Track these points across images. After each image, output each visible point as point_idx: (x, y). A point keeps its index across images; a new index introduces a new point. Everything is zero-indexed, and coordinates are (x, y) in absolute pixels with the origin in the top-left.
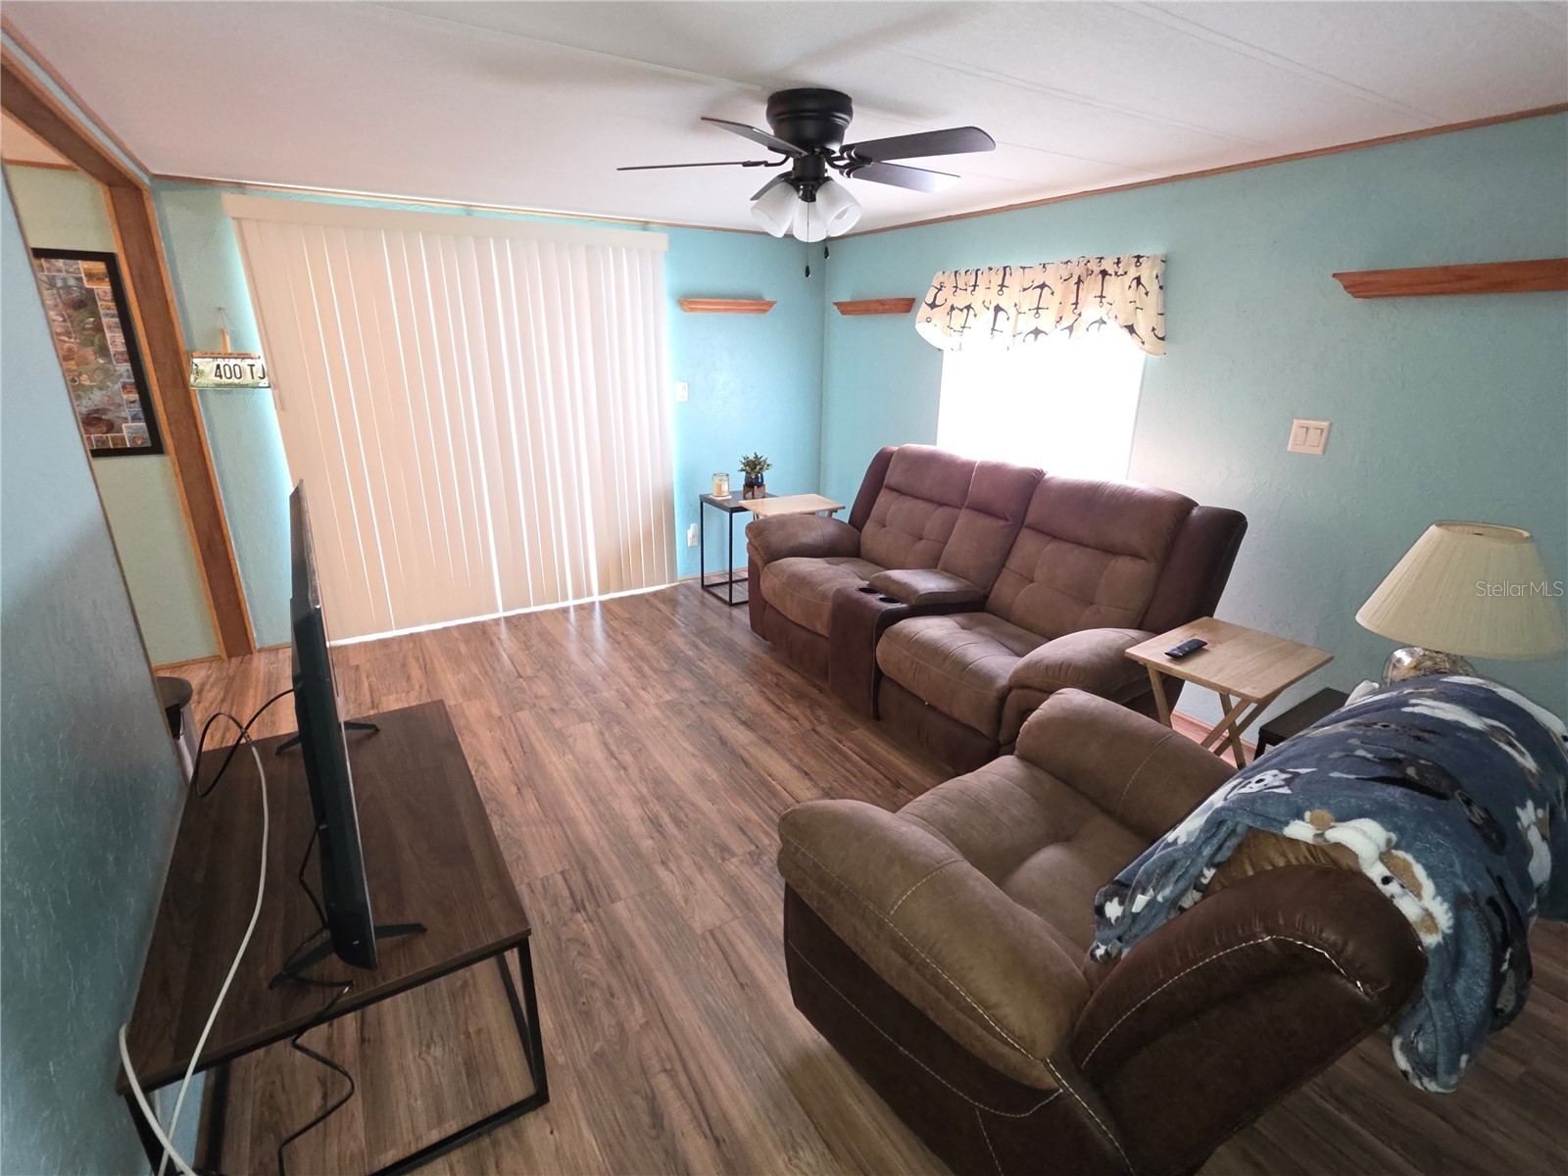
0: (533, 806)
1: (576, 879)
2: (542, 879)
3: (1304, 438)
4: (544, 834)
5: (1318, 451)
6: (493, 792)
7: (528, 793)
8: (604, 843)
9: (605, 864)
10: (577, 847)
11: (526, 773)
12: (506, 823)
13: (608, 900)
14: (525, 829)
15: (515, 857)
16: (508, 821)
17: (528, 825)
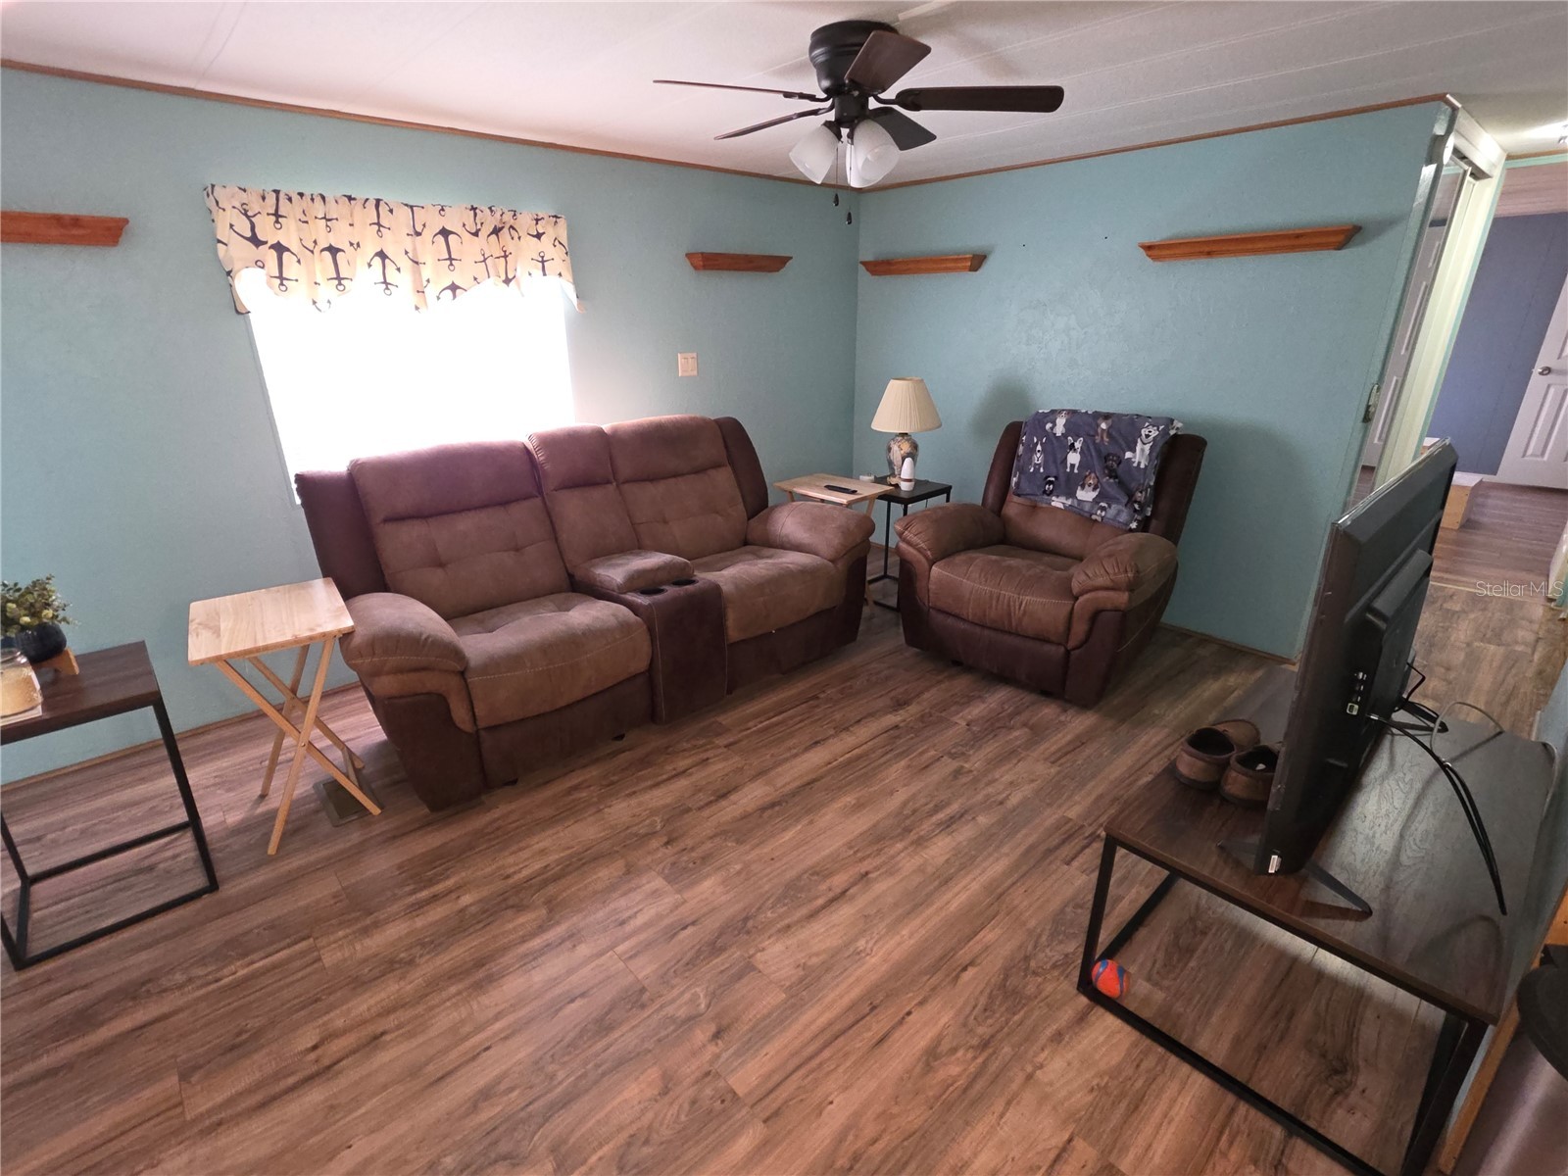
0: (988, 935)
1: (1067, 851)
2: (1088, 875)
3: (686, 365)
4: (1025, 903)
5: (695, 373)
6: (990, 996)
7: (964, 955)
8: (1005, 849)
9: (1031, 840)
10: (1024, 868)
11: (926, 978)
12: (1035, 947)
13: (1070, 825)
14: (1032, 923)
15: (1079, 911)
16: (1030, 948)
17: (1024, 924)
